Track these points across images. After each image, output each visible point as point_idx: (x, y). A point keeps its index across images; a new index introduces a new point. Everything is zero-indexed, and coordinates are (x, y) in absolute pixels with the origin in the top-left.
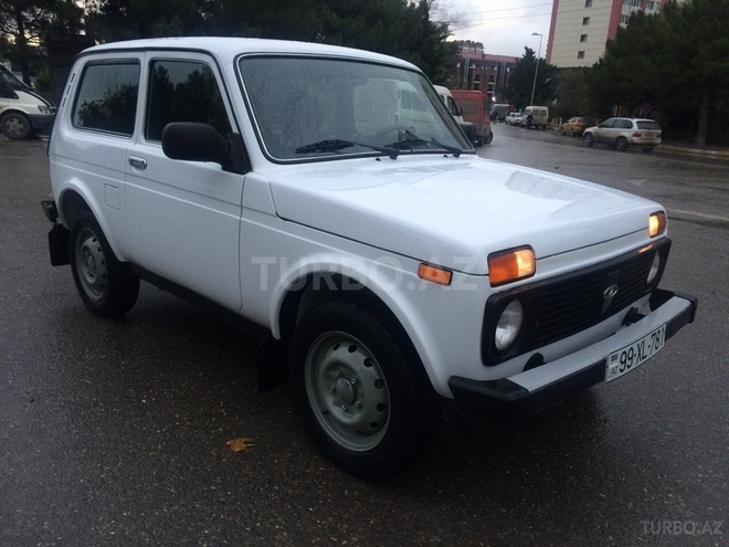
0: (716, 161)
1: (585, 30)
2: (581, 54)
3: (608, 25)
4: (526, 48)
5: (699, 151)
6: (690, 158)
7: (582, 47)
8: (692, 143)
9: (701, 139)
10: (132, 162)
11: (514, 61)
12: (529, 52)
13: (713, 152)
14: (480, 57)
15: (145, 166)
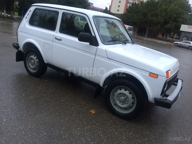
0: (149, 41)
1: (119, 4)
2: (118, 10)
3: (125, 4)
4: (106, 7)
5: (146, 38)
6: (144, 40)
7: (119, 8)
8: (144, 36)
9: (146, 36)
10: (56, 38)
11: (101, 9)
12: (106, 8)
13: (149, 39)
14: (93, 7)
15: (61, 40)
